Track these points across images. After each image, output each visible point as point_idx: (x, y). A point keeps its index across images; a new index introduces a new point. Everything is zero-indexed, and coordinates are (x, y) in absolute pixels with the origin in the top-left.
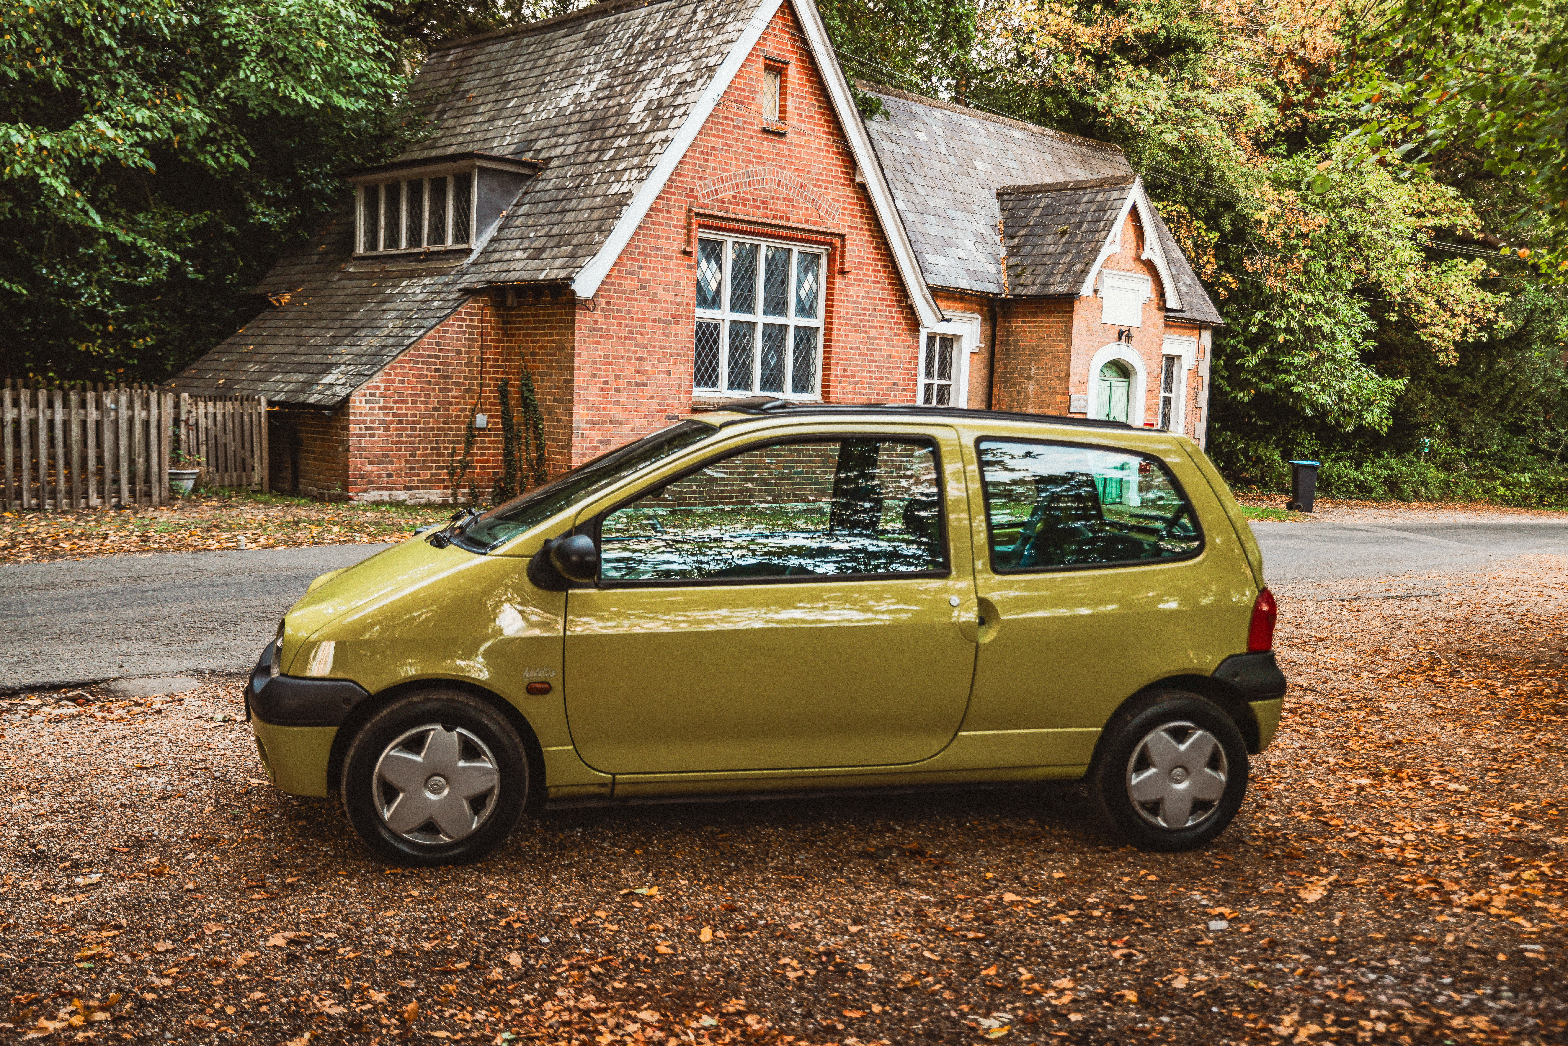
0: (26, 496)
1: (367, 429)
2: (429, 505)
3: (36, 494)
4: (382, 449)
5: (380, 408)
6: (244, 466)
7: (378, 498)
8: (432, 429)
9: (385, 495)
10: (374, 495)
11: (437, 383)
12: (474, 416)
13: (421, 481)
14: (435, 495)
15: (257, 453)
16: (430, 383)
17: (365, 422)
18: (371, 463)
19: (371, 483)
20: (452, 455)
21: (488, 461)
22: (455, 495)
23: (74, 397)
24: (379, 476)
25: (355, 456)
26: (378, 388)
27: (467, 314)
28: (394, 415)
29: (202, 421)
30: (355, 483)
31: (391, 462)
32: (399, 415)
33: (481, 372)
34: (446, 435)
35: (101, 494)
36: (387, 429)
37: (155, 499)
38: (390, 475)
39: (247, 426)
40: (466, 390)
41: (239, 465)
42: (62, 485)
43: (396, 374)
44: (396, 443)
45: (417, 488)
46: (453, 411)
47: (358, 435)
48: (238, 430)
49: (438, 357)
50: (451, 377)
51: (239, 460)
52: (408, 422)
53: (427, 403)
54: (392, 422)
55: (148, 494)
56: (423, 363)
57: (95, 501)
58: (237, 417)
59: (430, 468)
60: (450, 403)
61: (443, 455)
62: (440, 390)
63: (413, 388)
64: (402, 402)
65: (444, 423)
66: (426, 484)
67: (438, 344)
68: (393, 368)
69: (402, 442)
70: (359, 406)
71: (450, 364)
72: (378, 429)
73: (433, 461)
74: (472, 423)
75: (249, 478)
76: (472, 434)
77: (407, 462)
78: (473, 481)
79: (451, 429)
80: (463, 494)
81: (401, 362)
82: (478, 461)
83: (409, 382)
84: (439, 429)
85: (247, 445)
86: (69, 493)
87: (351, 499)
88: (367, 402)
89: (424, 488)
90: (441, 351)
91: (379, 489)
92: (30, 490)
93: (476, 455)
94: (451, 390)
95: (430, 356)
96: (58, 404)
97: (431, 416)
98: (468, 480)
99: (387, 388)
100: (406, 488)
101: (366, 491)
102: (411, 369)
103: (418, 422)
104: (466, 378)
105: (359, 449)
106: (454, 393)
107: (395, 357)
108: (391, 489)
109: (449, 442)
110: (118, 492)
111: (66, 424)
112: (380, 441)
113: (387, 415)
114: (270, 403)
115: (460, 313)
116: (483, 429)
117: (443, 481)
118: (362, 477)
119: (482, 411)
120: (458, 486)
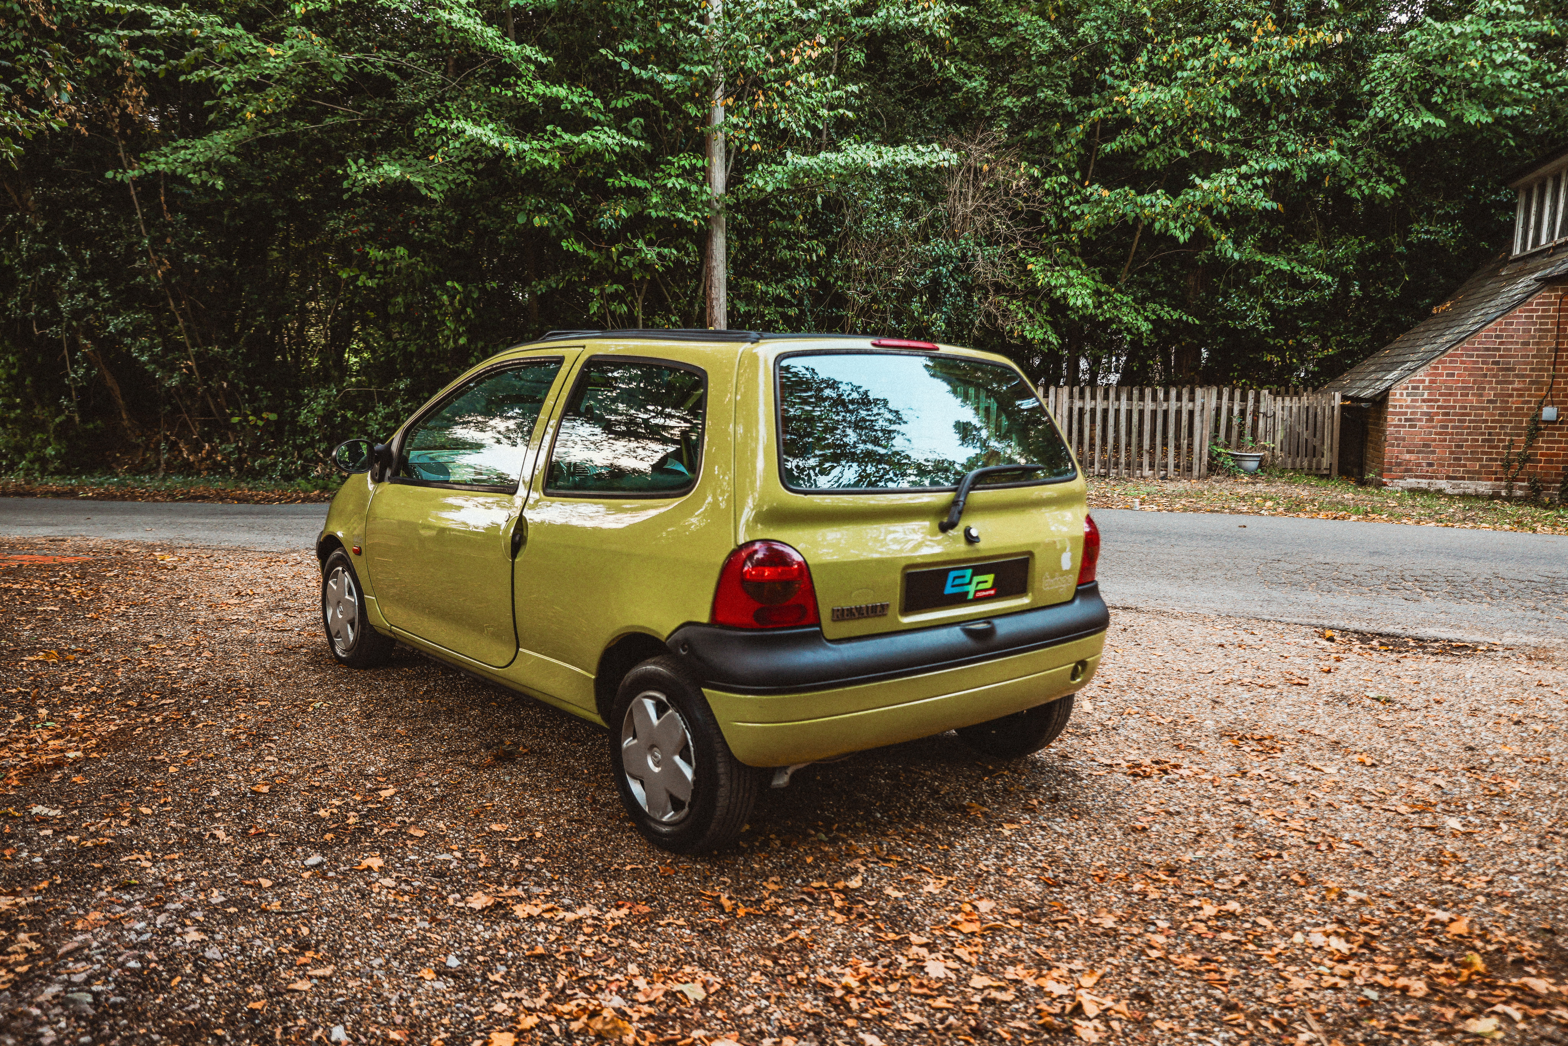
0: (1097, 465)
1: (1406, 420)
2: (1478, 496)
3: (1104, 464)
4: (1422, 439)
5: (1424, 401)
6: (1314, 452)
7: (1415, 486)
8: (1486, 421)
9: (1424, 483)
10: (1412, 482)
11: (1494, 376)
12: (1540, 409)
13: (1468, 472)
14: (1484, 487)
15: (1327, 441)
16: (1485, 376)
17: (1406, 413)
18: (1409, 452)
19: (1408, 471)
20: (1509, 447)
21: (1557, 455)
22: (1510, 488)
23: (1136, 392)
24: (1418, 465)
25: (1392, 445)
26: (1423, 381)
27: (1538, 304)
28: (1439, 407)
29: (1279, 414)
30: (1390, 470)
31: (1434, 452)
32: (1446, 407)
33: (1555, 363)
34: (1502, 428)
35: (1152, 466)
36: (1431, 420)
37: (1196, 473)
38: (1430, 465)
39: (1319, 418)
40: (1531, 383)
41: (1310, 451)
42: (1123, 460)
43: (1444, 368)
44: (1440, 434)
45: (1463, 478)
46: (1514, 403)
47: (1396, 426)
48: (1311, 421)
49: (1499, 350)
50: (1514, 369)
51: (1310, 446)
52: (1455, 414)
53: (1481, 395)
54: (1437, 414)
55: (1190, 469)
56: (1478, 356)
57: (1147, 472)
58: (1311, 411)
59: (1481, 460)
60: (1511, 396)
61: (1497, 447)
62: (1497, 383)
63: (1463, 382)
64: (1450, 395)
65: (1500, 415)
66: (1474, 476)
67: (1497, 337)
68: (1439, 362)
69: (1447, 434)
70: (1400, 399)
71: (1512, 356)
72: (1420, 420)
73: (1483, 453)
74: (1538, 415)
75: (1319, 463)
76: (1536, 427)
77: (1451, 453)
78: (1535, 474)
79: (1510, 422)
80: (1521, 488)
81: (1450, 356)
82: (1542, 455)
83: (1459, 375)
84: (1493, 421)
85: (1318, 434)
86: (1128, 465)
87: (1385, 484)
88: (1408, 395)
89: (1470, 479)
90: (1501, 343)
91: (1416, 477)
92: (1100, 461)
93: (1542, 448)
94: (1512, 382)
95: (1488, 349)
96: (1124, 397)
97: (1483, 408)
98: (1529, 474)
99: (1431, 381)
100: (1449, 478)
101: (1402, 478)
102: (1462, 362)
103: (1469, 415)
104: (1532, 370)
105: (1396, 439)
106: (1516, 386)
107: (1443, 352)
108: (1431, 478)
109: (1506, 434)
110: (1166, 466)
111: (1129, 413)
112: (1421, 431)
113: (1432, 407)
114: (1344, 398)
115: (1531, 304)
116: (1554, 422)
117: (1496, 473)
118: (1399, 464)
119: (1553, 404)
120: (1515, 479)
